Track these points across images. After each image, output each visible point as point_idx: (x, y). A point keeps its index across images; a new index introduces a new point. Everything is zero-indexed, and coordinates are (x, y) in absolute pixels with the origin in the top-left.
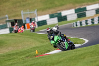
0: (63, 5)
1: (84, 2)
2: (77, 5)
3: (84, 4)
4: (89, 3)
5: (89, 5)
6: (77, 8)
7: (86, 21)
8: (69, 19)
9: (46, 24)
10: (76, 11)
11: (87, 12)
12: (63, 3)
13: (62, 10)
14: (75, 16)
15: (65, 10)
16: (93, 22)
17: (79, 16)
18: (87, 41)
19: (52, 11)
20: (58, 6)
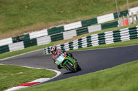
0: (32, 24)
1: (60, 20)
2: (51, 23)
3: (60, 22)
4: (68, 21)
5: (67, 23)
6: (50, 28)
7: (62, 46)
8: (39, 43)
9: (9, 51)
10: (50, 32)
11: (64, 34)
12: (32, 22)
13: (31, 31)
14: (48, 40)
15: (34, 31)
17: (54, 39)
18: (59, 73)
19: (16, 32)
20: (25, 25)
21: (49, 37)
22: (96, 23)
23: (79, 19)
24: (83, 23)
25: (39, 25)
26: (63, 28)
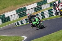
4: (28, 3)
11: (27, 12)
12: (5, 6)
15: (7, 12)
23: (35, 1)
26: (26, 8)
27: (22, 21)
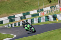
0: (1, 14)
1: (13, 13)
2: (9, 14)
3: (13, 14)
4: (17, 13)
5: (16, 14)
6: (9, 16)
7: (15, 24)
8: (4, 23)
10: (9, 18)
11: (15, 19)
14: (8, 21)
15: (2, 17)
16: (19, 25)
17: (11, 21)
18: (15, 36)
21: (8, 20)
22: (29, 14)
23: (21, 12)
24: (23, 14)
25: (4, 15)
26: (14, 16)
27: (12, 25)
